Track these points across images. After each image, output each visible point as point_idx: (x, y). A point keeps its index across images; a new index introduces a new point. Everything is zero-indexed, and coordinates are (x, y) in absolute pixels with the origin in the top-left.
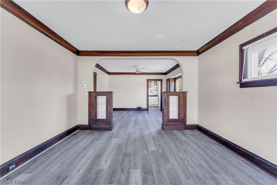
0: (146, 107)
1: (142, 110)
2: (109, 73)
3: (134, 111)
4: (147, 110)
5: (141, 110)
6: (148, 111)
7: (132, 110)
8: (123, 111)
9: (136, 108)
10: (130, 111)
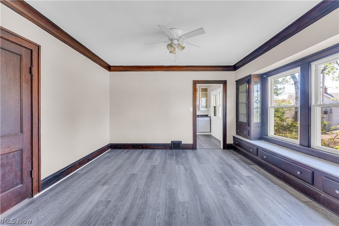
0: (191, 142)
1: (182, 149)
2: (109, 68)
3: (166, 149)
4: (193, 147)
5: (180, 149)
6: (196, 149)
7: (159, 148)
8: (141, 150)
9: (170, 143)
10: (157, 150)
